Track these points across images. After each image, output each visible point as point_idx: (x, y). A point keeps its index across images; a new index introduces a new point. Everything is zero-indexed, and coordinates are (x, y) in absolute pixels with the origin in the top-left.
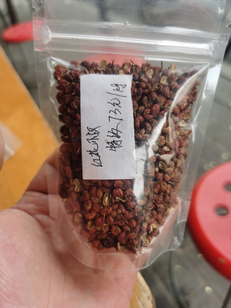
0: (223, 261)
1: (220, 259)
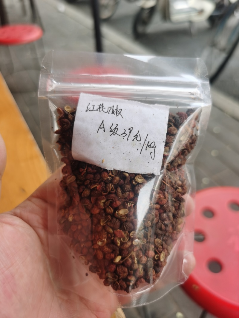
0: (197, 287)
1: (194, 286)
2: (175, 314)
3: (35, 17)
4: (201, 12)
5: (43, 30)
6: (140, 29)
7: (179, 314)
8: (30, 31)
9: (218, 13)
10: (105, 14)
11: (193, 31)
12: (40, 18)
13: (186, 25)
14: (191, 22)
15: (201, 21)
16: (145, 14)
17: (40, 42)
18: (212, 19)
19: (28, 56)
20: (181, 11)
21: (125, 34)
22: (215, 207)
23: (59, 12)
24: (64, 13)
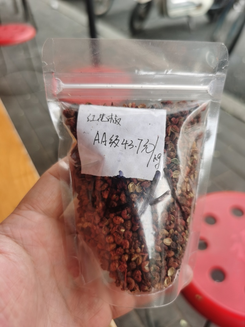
0: (200, 297)
1: (197, 296)
2: (179, 321)
3: (28, 16)
4: (199, 6)
5: (36, 28)
6: (137, 25)
7: (183, 322)
8: (23, 30)
9: (217, 7)
10: (100, 10)
11: (192, 26)
12: (32, 15)
13: (185, 20)
14: (189, 17)
15: (200, 15)
16: (142, 10)
17: (34, 41)
18: (211, 13)
19: (21, 56)
20: (178, 6)
21: (121, 30)
22: (217, 213)
23: (52, 9)
24: (58, 10)
